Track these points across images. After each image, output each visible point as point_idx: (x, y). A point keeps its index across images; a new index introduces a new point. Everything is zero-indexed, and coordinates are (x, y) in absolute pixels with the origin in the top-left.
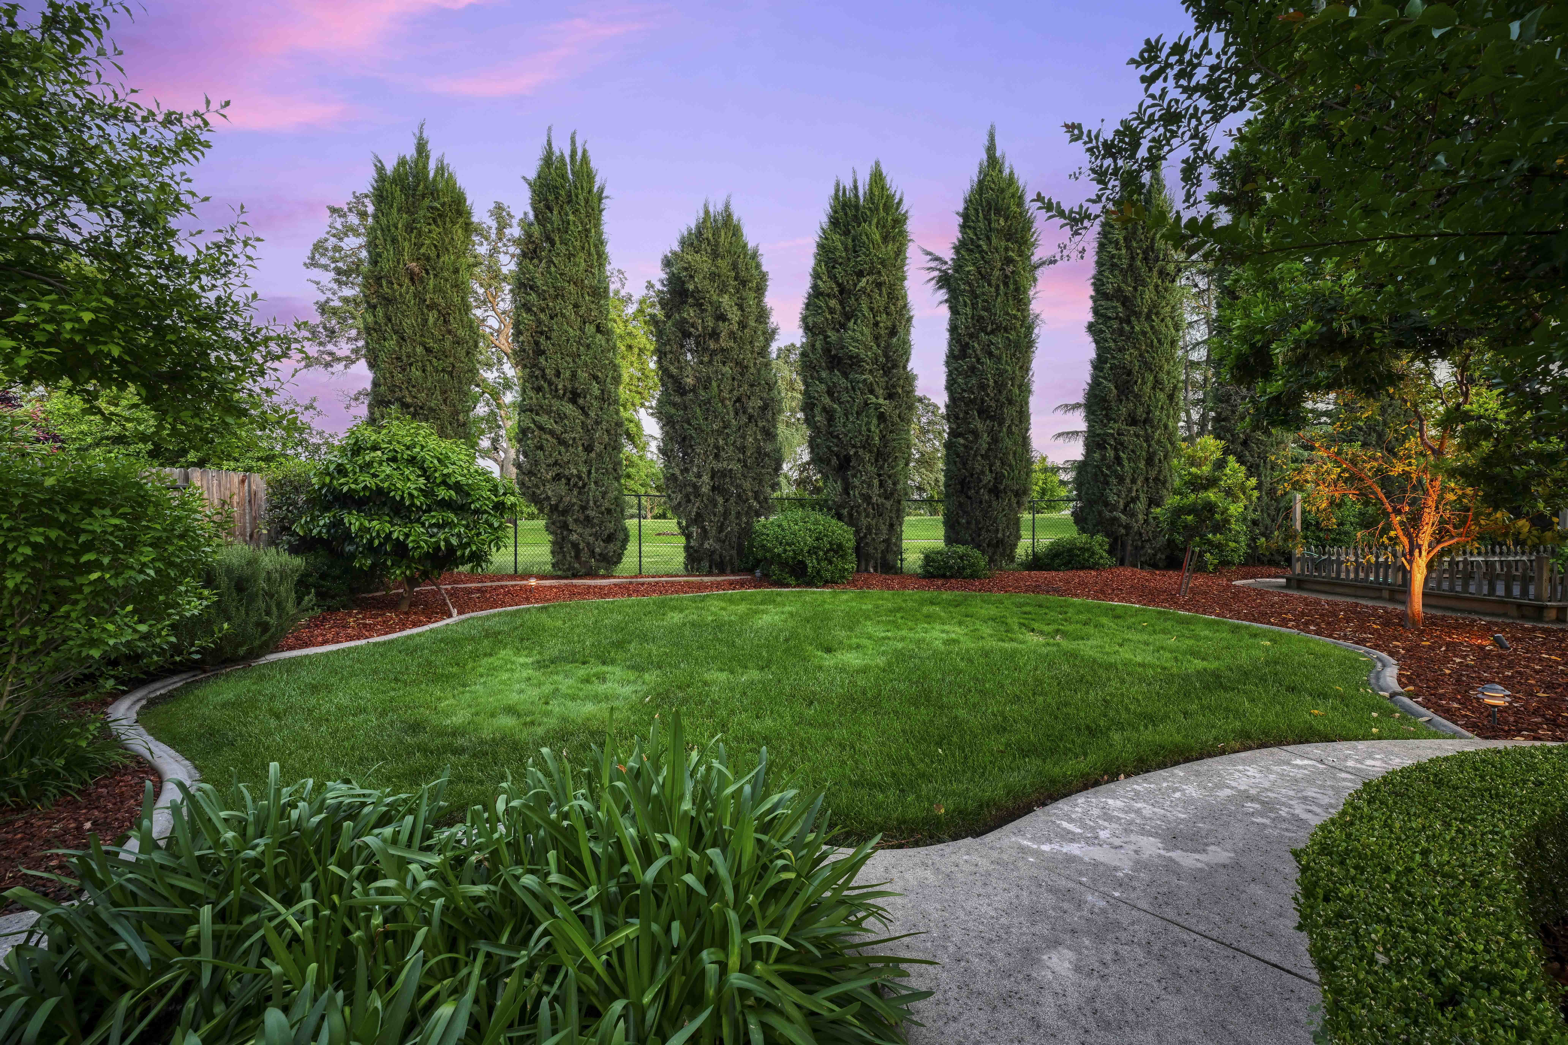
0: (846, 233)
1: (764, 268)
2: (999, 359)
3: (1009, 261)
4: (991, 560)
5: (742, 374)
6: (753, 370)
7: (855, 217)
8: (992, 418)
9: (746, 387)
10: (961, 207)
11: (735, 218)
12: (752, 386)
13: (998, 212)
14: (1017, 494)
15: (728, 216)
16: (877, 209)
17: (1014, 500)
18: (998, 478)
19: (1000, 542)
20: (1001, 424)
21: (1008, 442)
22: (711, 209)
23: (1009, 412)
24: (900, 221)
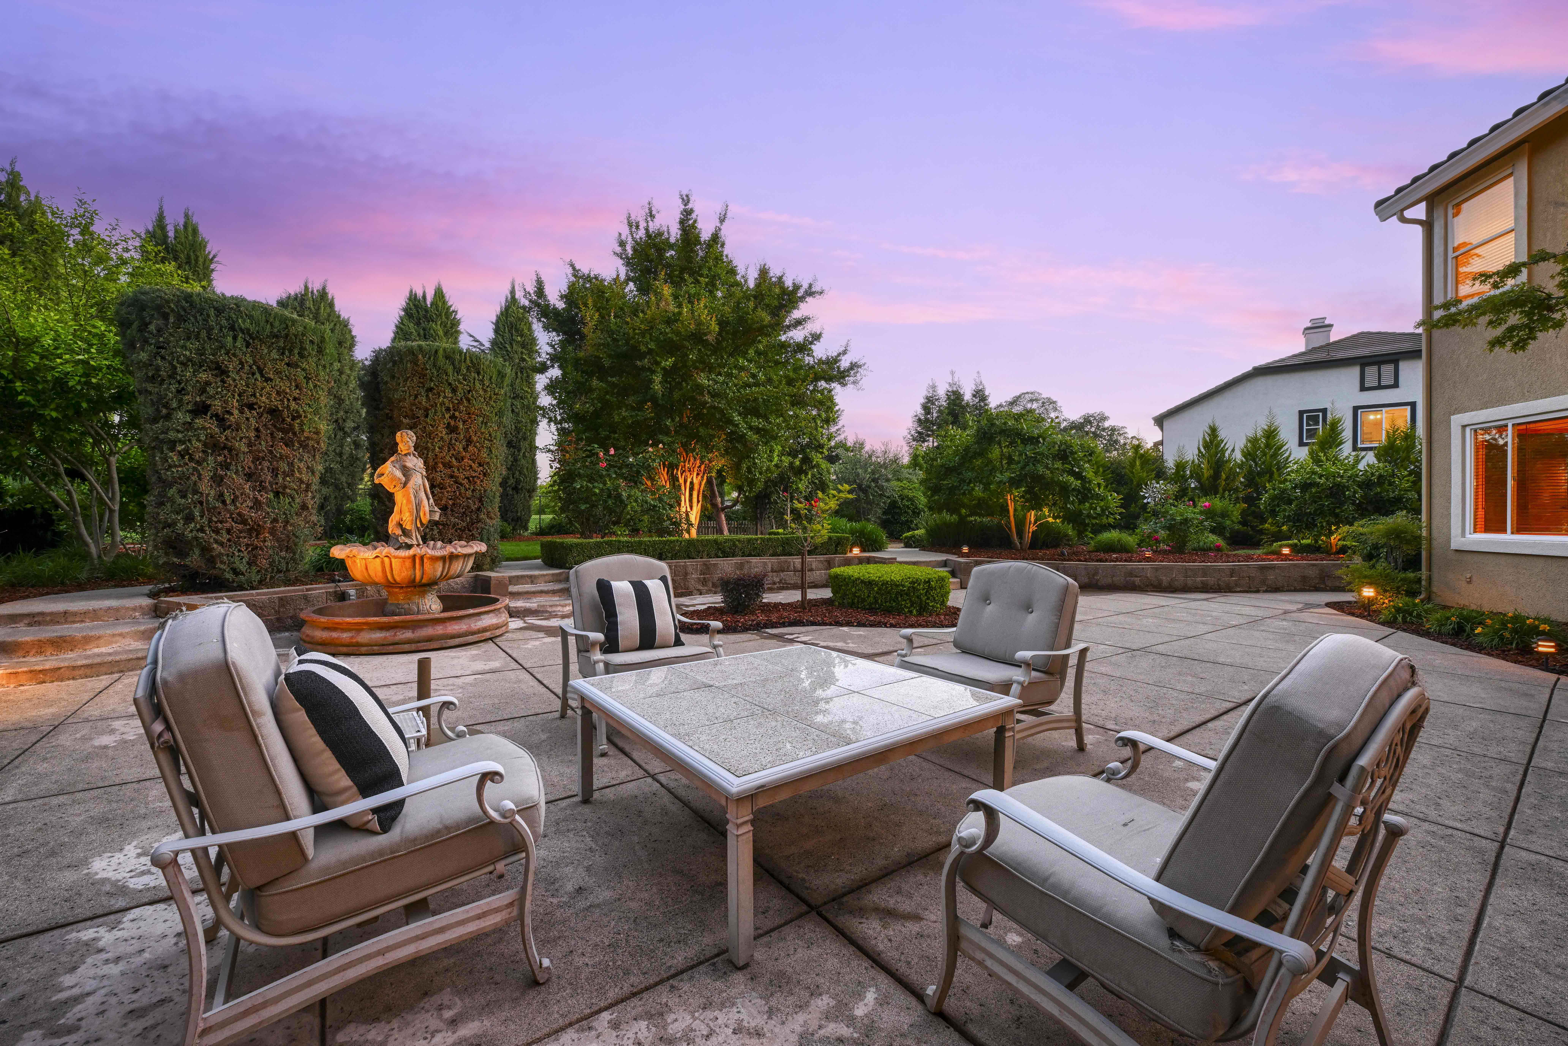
0: (418, 324)
1: (354, 333)
2: (518, 414)
3: (524, 360)
4: (514, 529)
5: (340, 405)
6: (347, 402)
7: (425, 317)
8: (514, 447)
9: (342, 413)
10: (494, 319)
11: (330, 297)
12: (346, 412)
13: (517, 330)
14: (529, 491)
15: (323, 294)
16: (440, 315)
17: (527, 495)
18: (518, 482)
19: (518, 519)
20: (519, 451)
21: (523, 462)
22: (310, 286)
23: (524, 445)
24: (456, 323)
